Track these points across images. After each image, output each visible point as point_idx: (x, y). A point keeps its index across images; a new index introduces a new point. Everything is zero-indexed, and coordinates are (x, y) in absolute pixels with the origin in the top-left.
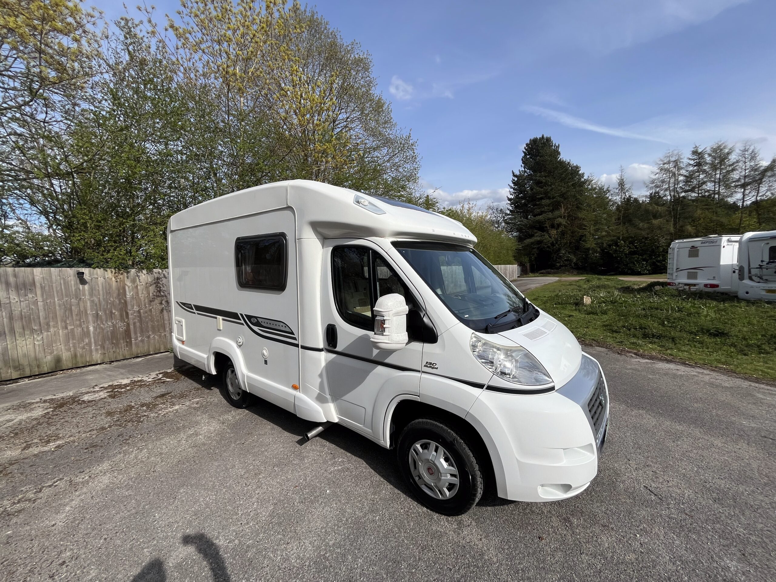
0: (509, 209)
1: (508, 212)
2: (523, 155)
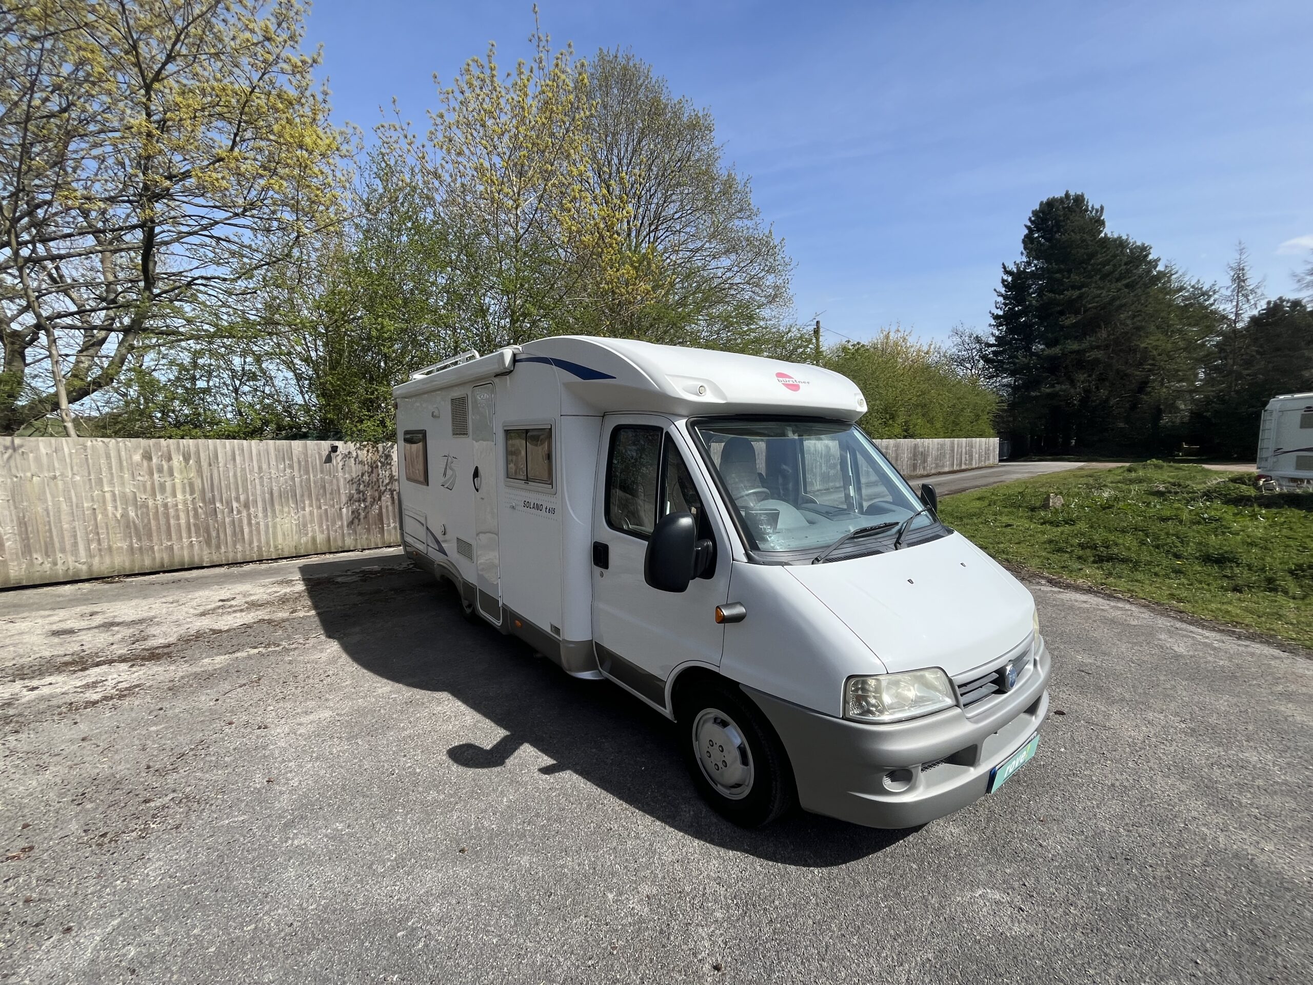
0: (993, 334)
1: (992, 341)
2: (1026, 232)
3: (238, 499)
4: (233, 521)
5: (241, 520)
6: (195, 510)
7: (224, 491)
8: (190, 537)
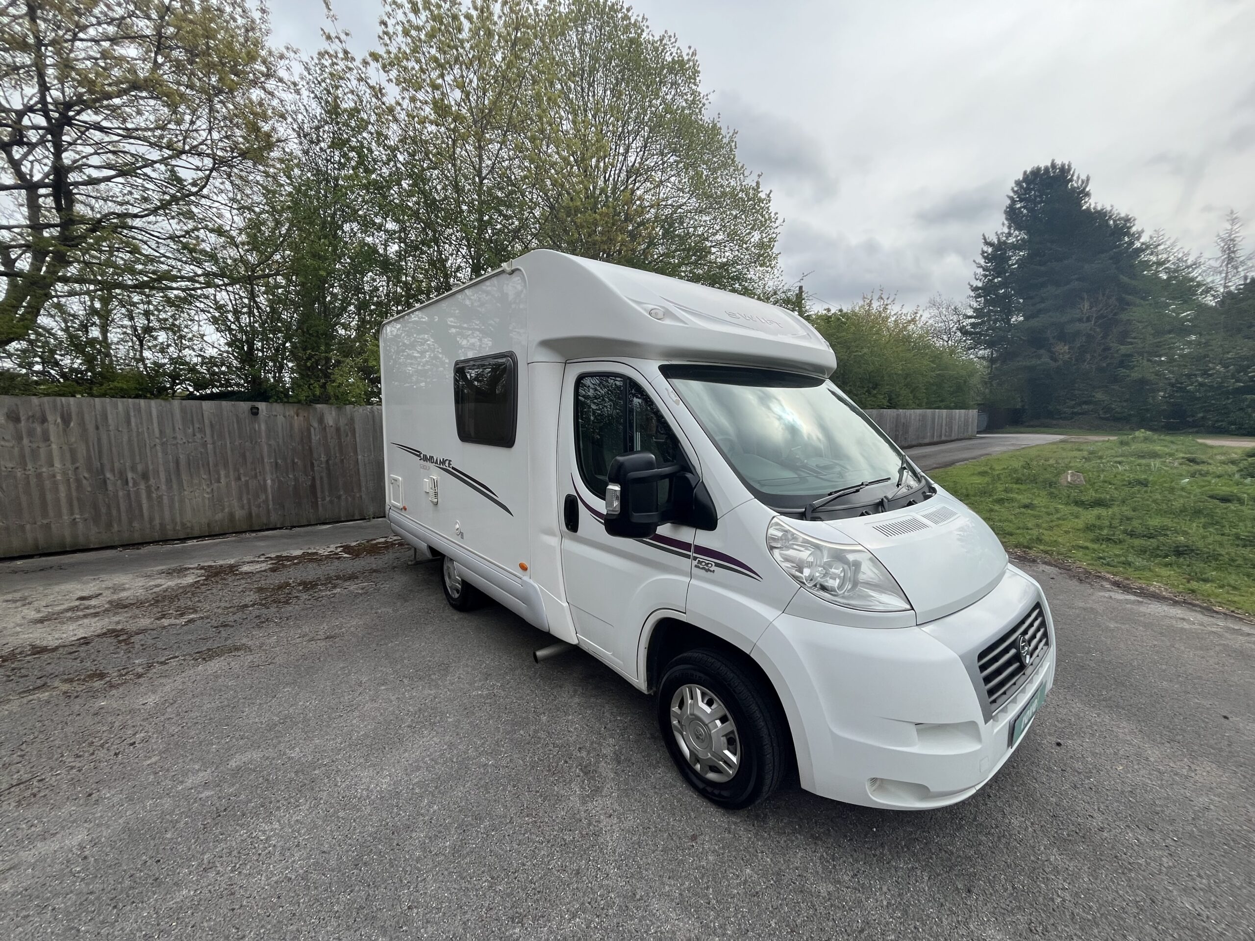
0: (971, 306)
1: (970, 313)
2: (1009, 202)
3: (133, 469)
4: (129, 495)
5: (137, 493)
6: (78, 481)
7: (116, 459)
8: (72, 514)
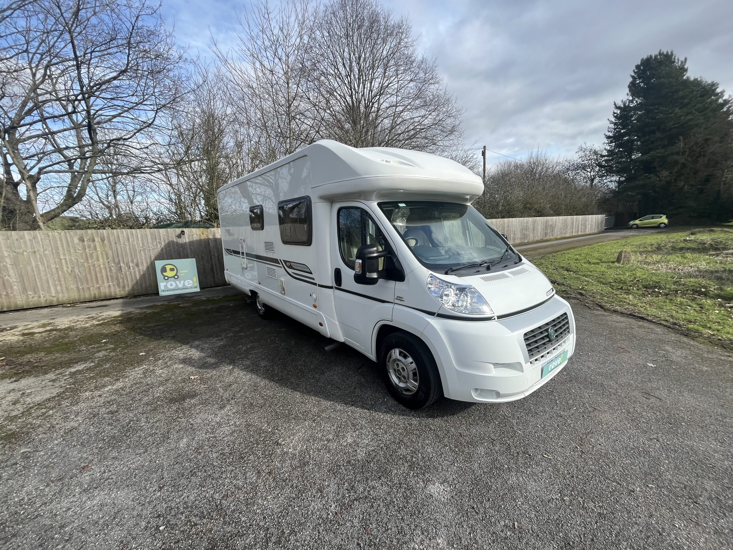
0: (605, 149)
1: (605, 153)
2: (631, 79)
3: (132, 261)
5: (135, 273)
6: (110, 267)
7: (124, 257)
8: (108, 282)
